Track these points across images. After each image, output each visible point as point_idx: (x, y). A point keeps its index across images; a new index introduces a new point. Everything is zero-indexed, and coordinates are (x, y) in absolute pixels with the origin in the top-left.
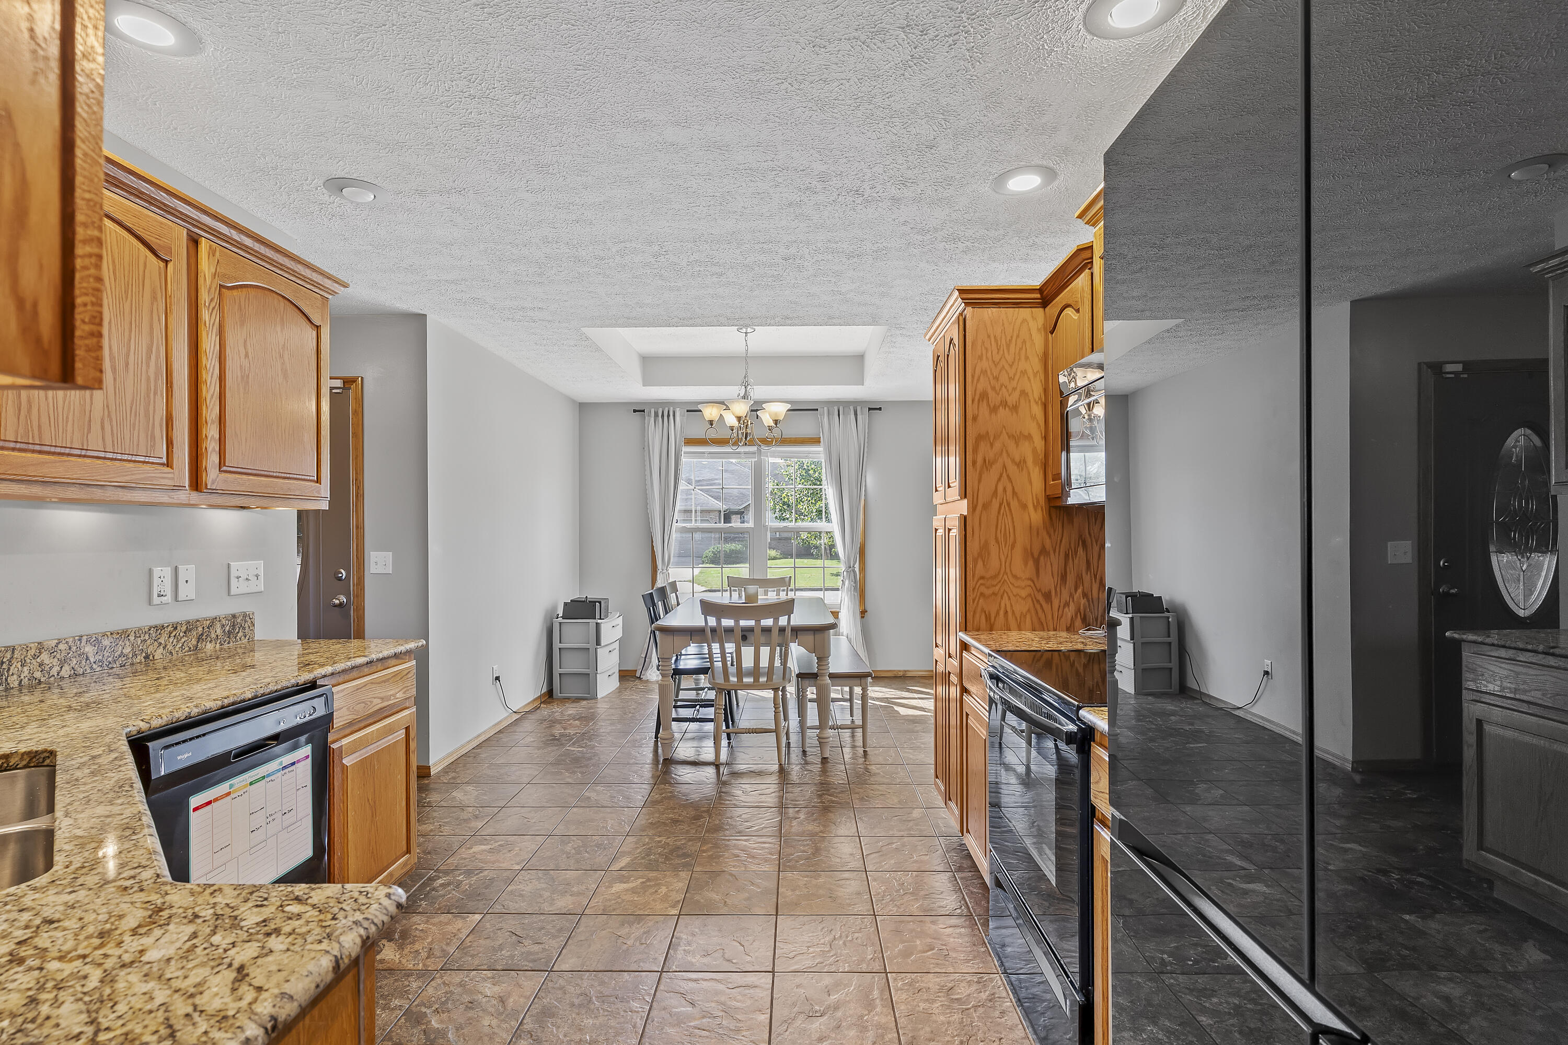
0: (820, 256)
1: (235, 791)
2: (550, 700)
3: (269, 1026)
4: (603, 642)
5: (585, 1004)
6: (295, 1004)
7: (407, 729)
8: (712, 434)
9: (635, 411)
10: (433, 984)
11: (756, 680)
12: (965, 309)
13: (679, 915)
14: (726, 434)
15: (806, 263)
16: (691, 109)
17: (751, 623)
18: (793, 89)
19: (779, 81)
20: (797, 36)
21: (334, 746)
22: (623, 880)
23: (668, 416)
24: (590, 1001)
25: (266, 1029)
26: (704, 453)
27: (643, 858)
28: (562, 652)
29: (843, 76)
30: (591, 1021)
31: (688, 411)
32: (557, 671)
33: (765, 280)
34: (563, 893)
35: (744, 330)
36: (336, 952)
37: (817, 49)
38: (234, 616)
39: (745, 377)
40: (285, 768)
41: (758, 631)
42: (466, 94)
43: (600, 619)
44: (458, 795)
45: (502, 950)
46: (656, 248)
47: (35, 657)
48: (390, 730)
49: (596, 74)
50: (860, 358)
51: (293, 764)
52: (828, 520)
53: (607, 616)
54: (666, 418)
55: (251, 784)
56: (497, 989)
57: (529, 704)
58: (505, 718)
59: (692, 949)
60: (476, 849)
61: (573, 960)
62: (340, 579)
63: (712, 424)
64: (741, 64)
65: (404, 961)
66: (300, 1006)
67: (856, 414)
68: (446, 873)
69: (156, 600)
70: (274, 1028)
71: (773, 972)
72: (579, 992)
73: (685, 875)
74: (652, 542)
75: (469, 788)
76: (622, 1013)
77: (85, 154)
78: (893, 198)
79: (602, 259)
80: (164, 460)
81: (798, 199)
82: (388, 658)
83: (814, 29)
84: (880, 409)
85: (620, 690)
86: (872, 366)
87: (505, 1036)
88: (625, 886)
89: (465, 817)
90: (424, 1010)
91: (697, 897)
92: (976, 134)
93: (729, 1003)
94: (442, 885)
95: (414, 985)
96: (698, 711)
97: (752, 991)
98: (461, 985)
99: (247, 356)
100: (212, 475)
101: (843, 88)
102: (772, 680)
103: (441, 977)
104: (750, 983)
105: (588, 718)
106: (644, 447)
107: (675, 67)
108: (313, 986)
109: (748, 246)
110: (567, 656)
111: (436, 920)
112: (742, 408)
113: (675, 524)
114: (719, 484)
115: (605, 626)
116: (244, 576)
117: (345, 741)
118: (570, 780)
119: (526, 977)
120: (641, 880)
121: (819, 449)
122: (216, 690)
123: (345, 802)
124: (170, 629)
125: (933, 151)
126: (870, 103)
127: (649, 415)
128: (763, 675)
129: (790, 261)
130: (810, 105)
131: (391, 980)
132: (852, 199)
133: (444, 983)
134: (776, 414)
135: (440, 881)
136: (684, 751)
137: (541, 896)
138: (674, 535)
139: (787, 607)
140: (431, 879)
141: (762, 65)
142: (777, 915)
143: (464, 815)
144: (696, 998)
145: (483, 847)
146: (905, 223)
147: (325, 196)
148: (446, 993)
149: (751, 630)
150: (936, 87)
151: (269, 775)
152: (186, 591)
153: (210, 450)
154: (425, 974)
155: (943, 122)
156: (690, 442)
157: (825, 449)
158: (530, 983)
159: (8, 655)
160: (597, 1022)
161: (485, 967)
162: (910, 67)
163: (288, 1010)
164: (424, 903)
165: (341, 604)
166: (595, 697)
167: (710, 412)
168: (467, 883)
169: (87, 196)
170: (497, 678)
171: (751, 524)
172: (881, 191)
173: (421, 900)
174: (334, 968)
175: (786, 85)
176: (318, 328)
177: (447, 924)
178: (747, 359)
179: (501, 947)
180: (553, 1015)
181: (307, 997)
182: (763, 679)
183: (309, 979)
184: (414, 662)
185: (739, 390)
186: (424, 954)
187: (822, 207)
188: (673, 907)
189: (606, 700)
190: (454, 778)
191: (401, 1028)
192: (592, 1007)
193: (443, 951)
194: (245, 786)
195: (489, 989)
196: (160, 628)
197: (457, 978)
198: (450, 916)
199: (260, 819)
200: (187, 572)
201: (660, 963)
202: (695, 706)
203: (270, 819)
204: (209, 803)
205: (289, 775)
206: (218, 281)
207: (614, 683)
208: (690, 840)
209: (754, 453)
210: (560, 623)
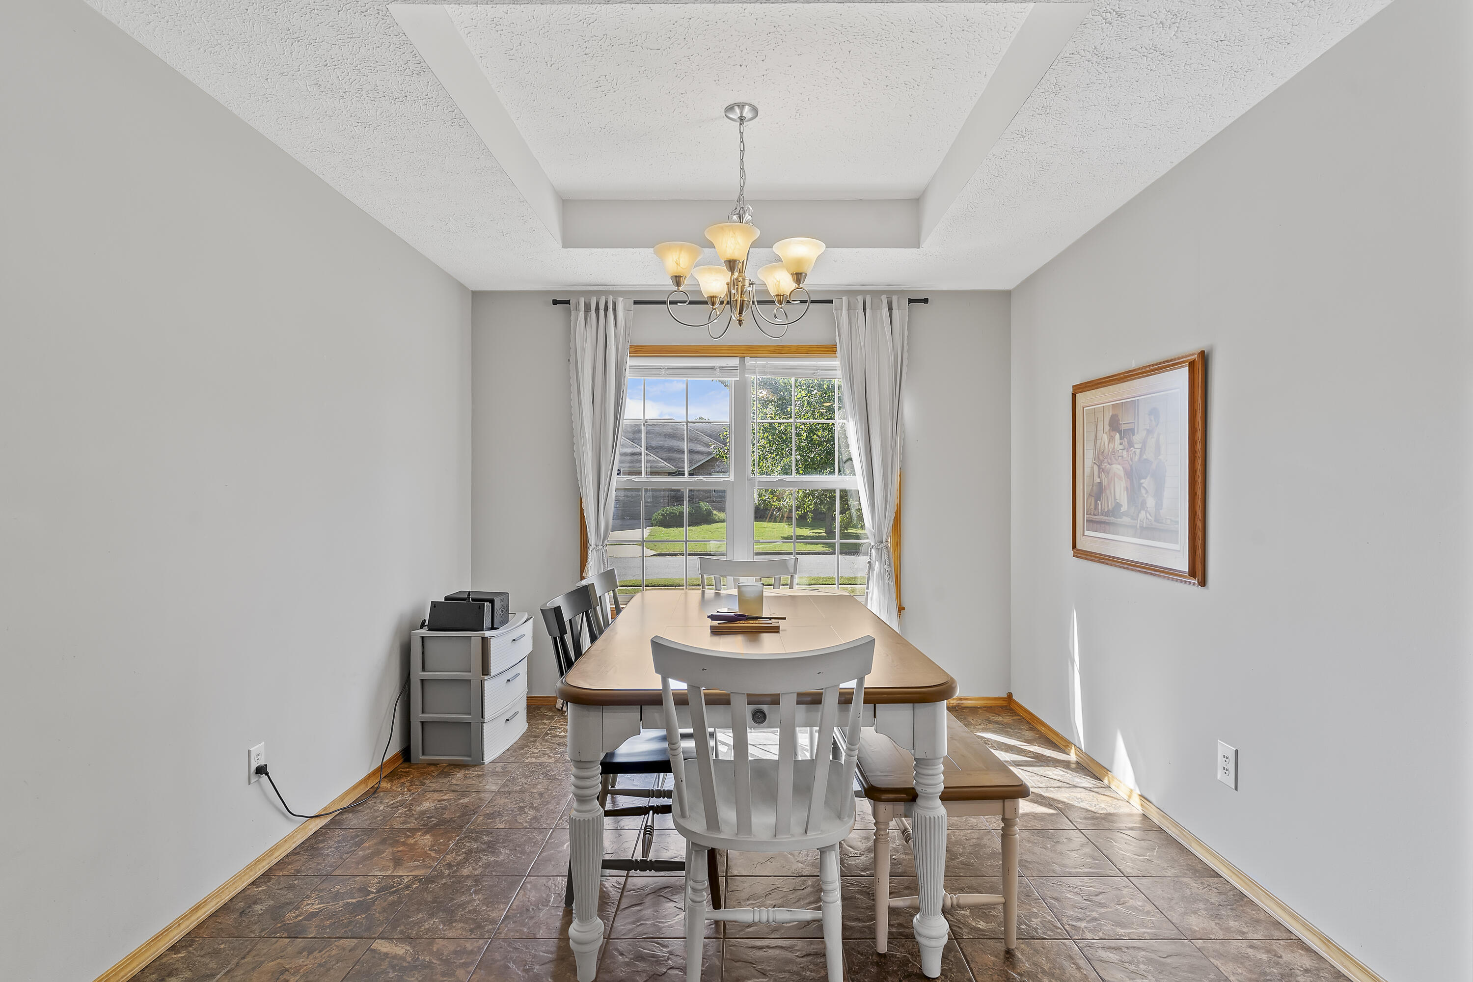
2: (402, 770)
4: (495, 667)
9: (555, 302)
23: (606, 309)
26: (659, 368)
28: (426, 684)
31: (636, 303)
32: (418, 716)
43: (493, 628)
50: (917, 202)
53: (505, 621)
54: (602, 312)
57: (355, 788)
67: (890, 309)
74: (581, 502)
84: (926, 301)
85: (528, 740)
106: (570, 357)
110: (434, 694)
113: (615, 476)
115: (499, 639)
121: (835, 363)
127: (577, 309)
134: (798, 261)
156: (638, 351)
157: (841, 363)
166: (479, 762)
170: (261, 770)
171: (732, 478)
189: (499, 762)
207: (517, 729)
209: (734, 369)
210: (423, 638)
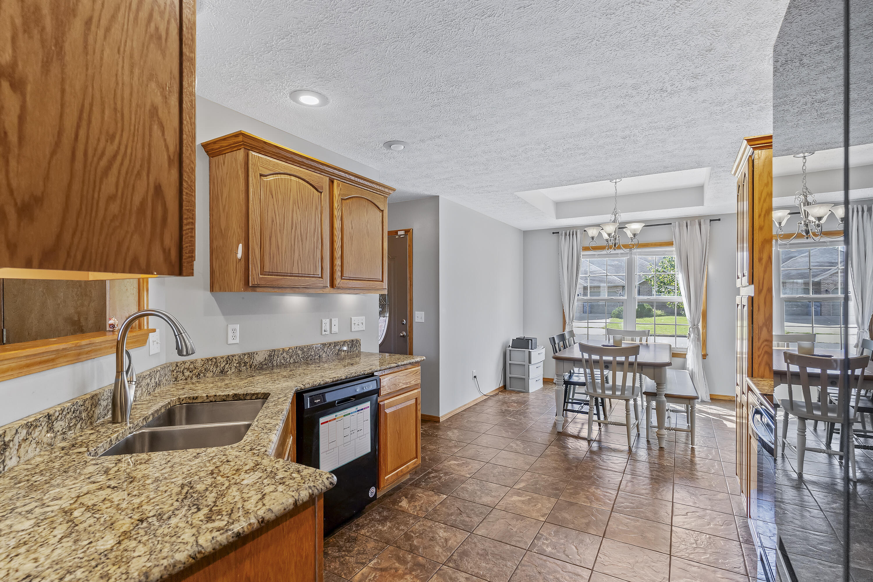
0: (647, 132)
1: (338, 418)
2: (504, 390)
3: (260, 520)
4: (533, 362)
5: (484, 555)
6: (273, 514)
7: (416, 399)
8: (593, 244)
9: (553, 233)
10: (419, 523)
11: (614, 393)
12: (753, 152)
13: (545, 522)
14: (605, 244)
15: (638, 139)
16: (542, 70)
17: (611, 358)
18: (600, 42)
19: (590, 41)
20: (594, 13)
21: (381, 403)
22: (519, 494)
23: (573, 234)
24: (487, 554)
25: (259, 521)
26: (595, 255)
27: (533, 485)
28: (511, 365)
29: (631, 26)
30: (484, 564)
32: (508, 375)
33: (614, 152)
34: (487, 494)
35: (614, 181)
36: (297, 498)
37: (609, 16)
38: (353, 341)
39: (615, 209)
40: (358, 411)
41: (614, 364)
42: (430, 93)
43: (531, 349)
44: (450, 433)
45: (452, 516)
46: (543, 146)
47: (282, 354)
48: (408, 399)
49: (487, 66)
50: (701, 188)
51: (362, 409)
52: (680, 294)
53: (536, 348)
54: (571, 235)
55: (344, 416)
56: (445, 534)
57: (493, 391)
58: (480, 398)
59: (547, 542)
60: (453, 462)
61: (484, 530)
62: (403, 324)
63: (593, 239)
64: (564, 38)
65: (409, 509)
66: (276, 515)
67: (700, 224)
68: (436, 471)
69: (324, 333)
70: (262, 522)
71: (592, 570)
72: (483, 548)
73: (554, 500)
74: (563, 307)
75: (456, 431)
76: (501, 566)
77: (187, 193)
78: (690, 88)
79: (516, 156)
80: (320, 276)
81: (622, 103)
82: (407, 364)
83: (604, 6)
84: (719, 220)
85: (544, 389)
86: (708, 194)
87: (443, 558)
88: (520, 498)
89: (451, 445)
90: (412, 534)
91: (557, 514)
92: (745, 33)
93: (561, 579)
94: (433, 477)
95: (411, 521)
96: (582, 407)
97: (576, 577)
98: (430, 527)
99: (352, 228)
100: (338, 281)
101: (633, 32)
102: (624, 394)
103: (423, 521)
104: (576, 572)
105: (524, 403)
106: (559, 253)
107: (527, 51)
108: (283, 509)
109: (597, 135)
110: (514, 369)
111: (426, 493)
112: (611, 229)
113: (576, 297)
114: (604, 273)
115: (534, 353)
116: (357, 324)
117: (386, 402)
118: (504, 436)
119: (459, 533)
120: (528, 497)
121: (673, 249)
122: (333, 374)
123: (386, 429)
124: (328, 345)
125: (712, 52)
126: (655, 36)
127: (562, 235)
128: (618, 390)
129: (627, 139)
130: (614, 48)
131: (402, 517)
132: (659, 95)
133: (423, 524)
134: (635, 230)
135: (433, 475)
136: (572, 429)
137: (476, 493)
138: (576, 303)
139: (635, 350)
140: (430, 473)
141: (577, 35)
142: (603, 537)
143: (450, 444)
144: (543, 571)
145: (455, 462)
146: (704, 101)
147: (385, 151)
148: (423, 529)
149: (610, 362)
150: (702, 13)
151: (352, 413)
152: (335, 329)
153: (337, 270)
154: (416, 518)
155: (715, 33)
156: (586, 249)
157: (676, 249)
158: (461, 536)
159: (273, 353)
160: (488, 566)
161: (442, 522)
162: (678, 7)
163: (269, 516)
164: (423, 484)
165: (404, 336)
166: (527, 392)
167: (592, 232)
168: (444, 478)
169: (187, 208)
170: (475, 377)
171: (626, 298)
172: (679, 86)
173: (423, 482)
174: (294, 504)
175: (595, 42)
176: (382, 211)
177: (432, 496)
178: (616, 197)
179: (452, 514)
180: (467, 556)
181: (279, 513)
182: (618, 393)
183: (282, 506)
184: (420, 367)
185: (610, 217)
186: (418, 508)
187: (639, 104)
188: (543, 516)
189: (534, 394)
190: (450, 425)
191: (401, 539)
192: (488, 558)
193: (426, 509)
194: (342, 417)
195: (442, 533)
196: (324, 345)
197: (429, 524)
198: (433, 493)
199: (347, 432)
200: (335, 321)
201: (528, 545)
202: (581, 404)
203: (352, 432)
204: (327, 422)
205: (360, 414)
206: (340, 197)
207: (540, 385)
208: (561, 481)
209: (627, 254)
210: (510, 350)
